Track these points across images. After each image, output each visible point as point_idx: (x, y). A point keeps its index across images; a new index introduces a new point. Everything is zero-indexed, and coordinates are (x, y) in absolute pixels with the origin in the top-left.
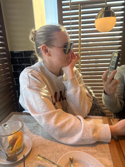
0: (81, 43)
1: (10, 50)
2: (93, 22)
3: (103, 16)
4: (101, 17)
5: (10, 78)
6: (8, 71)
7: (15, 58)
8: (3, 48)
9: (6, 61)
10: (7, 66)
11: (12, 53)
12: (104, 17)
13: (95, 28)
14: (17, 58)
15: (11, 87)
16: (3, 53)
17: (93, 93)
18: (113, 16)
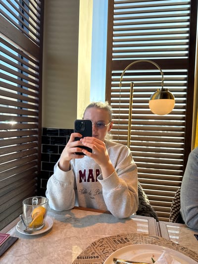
1: (43, 126)
2: (147, 102)
3: (159, 97)
4: (156, 98)
5: (37, 160)
6: (36, 151)
7: (47, 135)
8: (36, 123)
9: (36, 139)
10: (36, 145)
11: (45, 129)
12: (160, 99)
14: (50, 136)
15: (36, 172)
16: (35, 129)
17: (144, 194)
18: (171, 99)
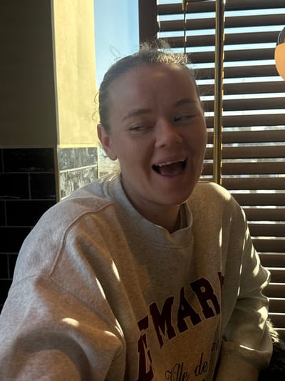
0: (223, 130)
13: (277, 75)
